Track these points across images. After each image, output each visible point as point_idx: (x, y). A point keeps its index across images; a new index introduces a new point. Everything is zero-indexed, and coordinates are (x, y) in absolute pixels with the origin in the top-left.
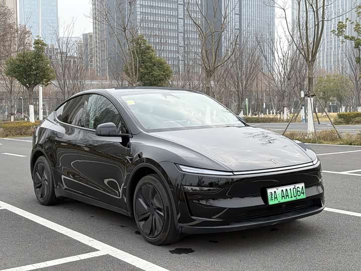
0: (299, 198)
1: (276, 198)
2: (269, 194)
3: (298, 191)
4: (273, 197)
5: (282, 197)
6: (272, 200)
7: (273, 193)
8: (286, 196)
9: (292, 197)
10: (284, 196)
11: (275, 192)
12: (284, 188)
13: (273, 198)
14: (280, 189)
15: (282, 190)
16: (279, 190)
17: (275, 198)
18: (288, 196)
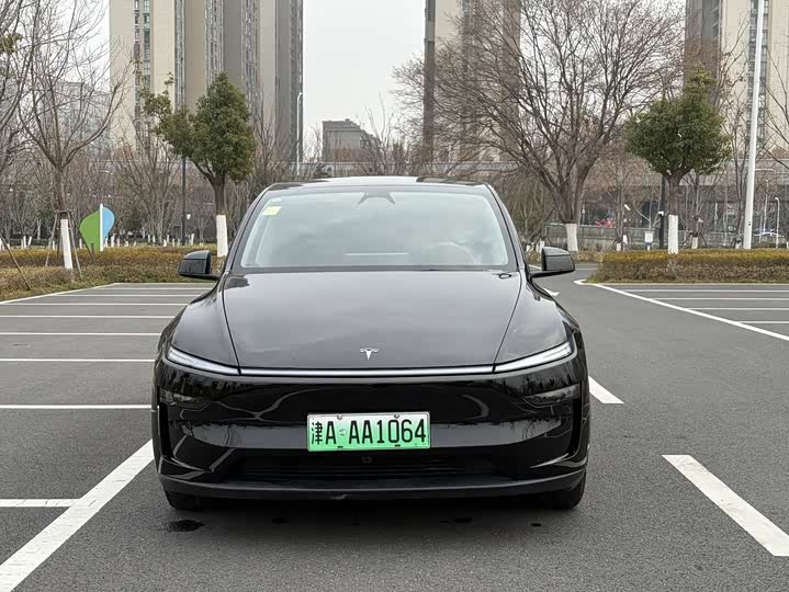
0: (404, 445)
1: (334, 437)
2: (310, 426)
3: (404, 430)
4: (324, 434)
5: (351, 437)
6: (318, 440)
7: (325, 426)
8: (365, 436)
9: (381, 441)
10: (357, 437)
11: (331, 424)
12: (360, 418)
13: (324, 437)
14: (348, 419)
15: (354, 423)
16: (343, 422)
17: (328, 437)
18: (370, 436)
